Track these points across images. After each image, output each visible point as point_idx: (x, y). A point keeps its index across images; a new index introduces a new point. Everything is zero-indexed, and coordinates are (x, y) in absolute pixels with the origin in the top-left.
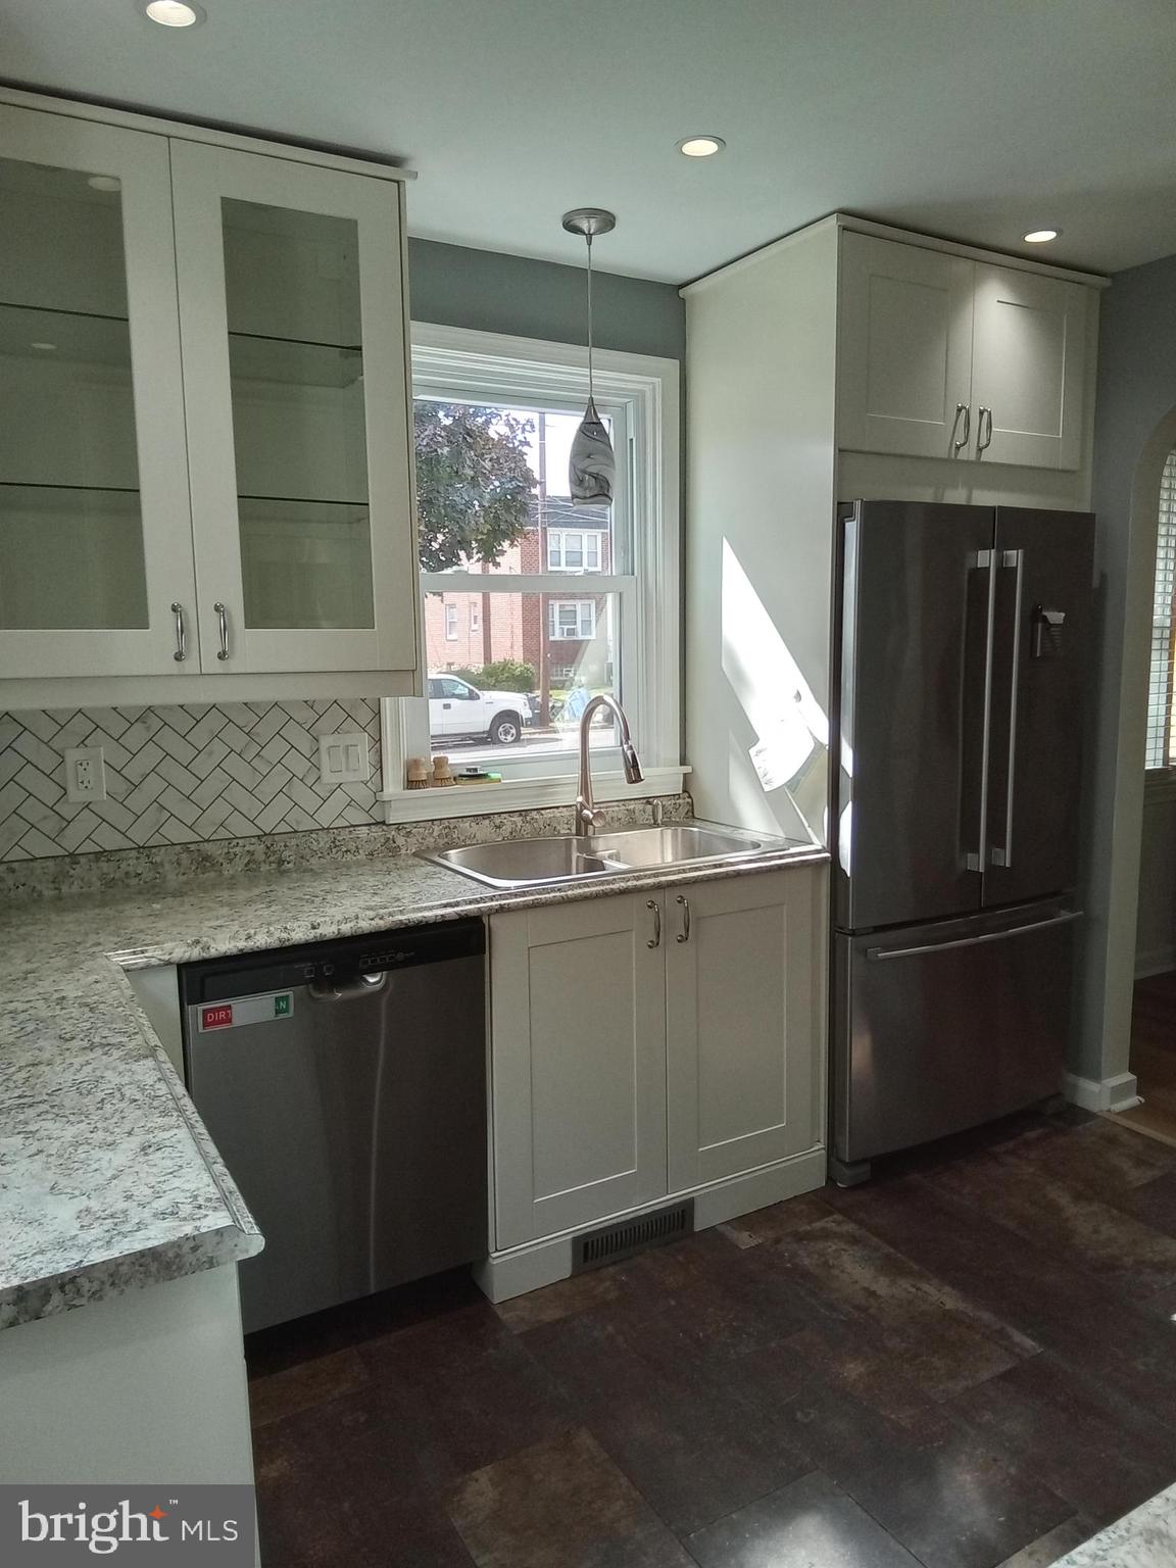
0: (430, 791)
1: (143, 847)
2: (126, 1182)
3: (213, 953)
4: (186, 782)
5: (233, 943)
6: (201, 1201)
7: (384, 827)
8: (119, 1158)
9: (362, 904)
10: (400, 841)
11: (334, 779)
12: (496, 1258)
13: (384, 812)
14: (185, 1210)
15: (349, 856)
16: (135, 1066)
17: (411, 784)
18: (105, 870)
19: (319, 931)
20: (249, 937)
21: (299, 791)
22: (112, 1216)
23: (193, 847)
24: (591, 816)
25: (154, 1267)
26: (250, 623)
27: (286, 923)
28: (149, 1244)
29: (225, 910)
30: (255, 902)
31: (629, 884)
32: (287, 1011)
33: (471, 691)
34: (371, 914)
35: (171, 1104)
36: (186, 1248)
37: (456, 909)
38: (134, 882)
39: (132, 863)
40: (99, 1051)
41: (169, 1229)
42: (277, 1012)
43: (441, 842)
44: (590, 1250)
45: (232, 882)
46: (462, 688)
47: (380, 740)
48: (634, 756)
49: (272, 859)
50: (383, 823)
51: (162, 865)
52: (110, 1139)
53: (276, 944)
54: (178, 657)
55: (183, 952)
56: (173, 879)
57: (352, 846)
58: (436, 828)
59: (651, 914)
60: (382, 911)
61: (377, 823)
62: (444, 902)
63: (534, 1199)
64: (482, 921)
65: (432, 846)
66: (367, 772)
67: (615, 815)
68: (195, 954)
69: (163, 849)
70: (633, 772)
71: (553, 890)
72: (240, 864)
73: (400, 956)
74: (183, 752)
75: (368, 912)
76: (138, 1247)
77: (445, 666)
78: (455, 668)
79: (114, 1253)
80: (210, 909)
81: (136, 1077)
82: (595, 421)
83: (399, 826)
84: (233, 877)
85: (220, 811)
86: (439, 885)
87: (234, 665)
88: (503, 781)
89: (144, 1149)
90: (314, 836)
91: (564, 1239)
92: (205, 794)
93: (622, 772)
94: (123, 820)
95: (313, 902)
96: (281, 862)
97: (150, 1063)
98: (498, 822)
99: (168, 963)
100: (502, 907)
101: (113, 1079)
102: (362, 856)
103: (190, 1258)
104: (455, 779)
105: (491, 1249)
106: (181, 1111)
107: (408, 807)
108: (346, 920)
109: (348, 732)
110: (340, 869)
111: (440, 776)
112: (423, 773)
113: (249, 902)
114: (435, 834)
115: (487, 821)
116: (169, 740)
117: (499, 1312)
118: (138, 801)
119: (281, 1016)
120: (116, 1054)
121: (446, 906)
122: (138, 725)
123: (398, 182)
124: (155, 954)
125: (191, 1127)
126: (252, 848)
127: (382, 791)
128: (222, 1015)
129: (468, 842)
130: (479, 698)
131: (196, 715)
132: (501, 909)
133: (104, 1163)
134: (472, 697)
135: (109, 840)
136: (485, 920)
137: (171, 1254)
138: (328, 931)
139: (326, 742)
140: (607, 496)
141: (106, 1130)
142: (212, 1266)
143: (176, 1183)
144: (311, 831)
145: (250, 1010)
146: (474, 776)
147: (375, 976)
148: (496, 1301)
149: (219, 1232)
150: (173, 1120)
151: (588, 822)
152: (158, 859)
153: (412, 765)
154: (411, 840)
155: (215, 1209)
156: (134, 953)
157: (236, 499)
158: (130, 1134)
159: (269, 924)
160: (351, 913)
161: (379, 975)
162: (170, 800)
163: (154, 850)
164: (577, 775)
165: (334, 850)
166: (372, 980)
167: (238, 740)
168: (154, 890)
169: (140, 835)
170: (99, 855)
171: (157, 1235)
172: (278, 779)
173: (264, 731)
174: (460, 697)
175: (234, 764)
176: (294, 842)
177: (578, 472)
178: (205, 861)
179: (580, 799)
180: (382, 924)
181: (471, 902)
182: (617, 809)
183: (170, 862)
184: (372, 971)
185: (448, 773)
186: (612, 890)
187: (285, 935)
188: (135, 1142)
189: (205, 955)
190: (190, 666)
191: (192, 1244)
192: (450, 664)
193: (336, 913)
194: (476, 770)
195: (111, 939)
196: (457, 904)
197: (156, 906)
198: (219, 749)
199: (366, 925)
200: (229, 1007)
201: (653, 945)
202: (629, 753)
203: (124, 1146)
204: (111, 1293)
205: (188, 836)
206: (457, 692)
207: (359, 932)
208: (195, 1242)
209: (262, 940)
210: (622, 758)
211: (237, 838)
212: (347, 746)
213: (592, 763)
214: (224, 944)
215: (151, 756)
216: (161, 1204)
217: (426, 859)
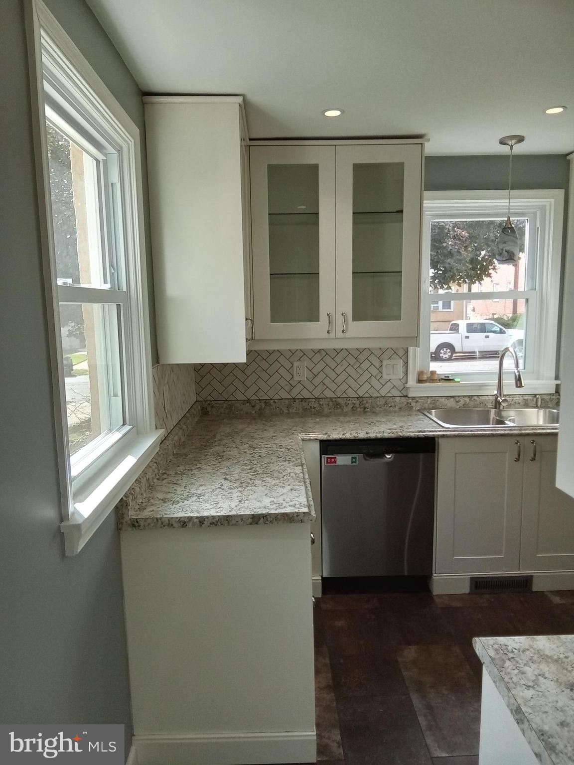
0: (428, 384)
1: (317, 398)
2: (284, 497)
3: (331, 438)
4: (332, 375)
5: (338, 436)
6: (302, 505)
7: (407, 398)
8: (284, 491)
9: (388, 427)
10: (413, 404)
11: (388, 378)
12: (436, 577)
13: (407, 392)
14: (297, 506)
15: (391, 408)
16: (296, 468)
17: (420, 381)
18: (304, 405)
19: (369, 435)
20: (344, 434)
21: (374, 382)
22: (279, 504)
23: (334, 400)
24: (501, 401)
25: (286, 518)
26: (354, 319)
27: (358, 430)
28: (286, 512)
29: (339, 424)
30: (350, 422)
31: (506, 432)
32: (356, 462)
33: (501, 329)
34: (389, 431)
35: (302, 480)
36: (295, 515)
37: (424, 433)
38: (313, 410)
39: (313, 404)
40: (287, 462)
41: (291, 510)
42: (352, 463)
43: (431, 406)
44: (478, 584)
45: (345, 415)
46: (497, 327)
47: (407, 362)
48: (519, 375)
49: (362, 406)
50: (407, 396)
51: (323, 405)
52: (283, 486)
53: (353, 438)
54: (328, 332)
55: (322, 436)
56: (326, 410)
57: (393, 405)
58: (429, 400)
59: (516, 447)
60: (394, 431)
61: (404, 396)
62: (420, 430)
63: (453, 557)
64: (435, 440)
65: (427, 407)
66: (401, 375)
67: (517, 401)
68: (325, 437)
69: (324, 399)
70: (519, 382)
71: (468, 431)
72: (350, 407)
73: (399, 449)
74: (333, 365)
75: (388, 431)
76: (283, 512)
77: (491, 315)
78: (496, 317)
79: (276, 512)
80: (335, 423)
81: (296, 471)
82: (510, 227)
83: (413, 398)
84: (347, 412)
85: (344, 387)
86: (421, 424)
87: (348, 335)
88: (461, 383)
89: (291, 490)
90: (378, 399)
91: (468, 577)
92: (339, 380)
93: (514, 381)
94: (311, 388)
95: (370, 424)
96: (365, 408)
97: (300, 467)
98: (457, 400)
99: (316, 439)
100: (444, 435)
101: (289, 470)
102: (397, 409)
103: (296, 518)
104: (439, 380)
105: (434, 572)
106: (305, 482)
107: (417, 390)
108: (379, 432)
109: (395, 359)
110: (387, 413)
111: (433, 378)
112: (425, 377)
113: (349, 422)
114: (429, 402)
115: (452, 399)
116: (328, 360)
117: (435, 598)
118: (317, 381)
119: (353, 464)
120: (292, 464)
121: (419, 432)
122: (318, 354)
123: (422, 144)
124: (312, 436)
125: (306, 487)
126: (354, 402)
127: (407, 383)
128: (333, 460)
129: (443, 407)
130: (505, 333)
131: (338, 352)
132: (443, 436)
133: (280, 491)
134: (501, 332)
135: (306, 394)
136: (436, 439)
137: (291, 516)
138: (372, 435)
139: (385, 363)
140: (513, 260)
141: (283, 483)
142: (302, 522)
143: (297, 499)
144: (378, 397)
145: (343, 460)
146: (447, 379)
147: (389, 455)
148: (434, 593)
149: (304, 513)
150: (301, 484)
151: (500, 404)
152: (321, 403)
153: (420, 373)
154: (418, 404)
155: (305, 507)
156: (306, 435)
157: (352, 273)
158: (289, 485)
159: (352, 431)
160: (382, 430)
161: (391, 455)
162: (327, 381)
163: (321, 400)
164: (497, 382)
165: (386, 406)
166: (388, 457)
167: (352, 361)
168: (319, 414)
169: (316, 393)
170: (303, 399)
171: (288, 510)
172: (366, 376)
173: (362, 357)
174: (495, 332)
175: (350, 370)
176: (370, 401)
177: (500, 250)
178: (337, 405)
179: (496, 392)
180: (392, 435)
181: (430, 431)
182: (518, 398)
183: (325, 404)
184: (389, 453)
185: (436, 377)
186: (497, 433)
187: (356, 435)
188: (290, 488)
189: (329, 438)
190: (332, 335)
191: (297, 514)
192: (494, 314)
193: (376, 429)
194: (448, 377)
195: (300, 429)
196: (424, 432)
197: (318, 420)
198: (345, 364)
199: (386, 435)
200: (336, 458)
201: (517, 460)
202: (517, 374)
203: (287, 488)
204: (275, 523)
205: (333, 395)
206: (493, 329)
207: (384, 437)
208: (298, 514)
209: (348, 436)
210: (514, 375)
211: (349, 397)
212: (394, 365)
213: (504, 376)
214: (335, 435)
215: (321, 365)
216: (291, 504)
217: (422, 413)
